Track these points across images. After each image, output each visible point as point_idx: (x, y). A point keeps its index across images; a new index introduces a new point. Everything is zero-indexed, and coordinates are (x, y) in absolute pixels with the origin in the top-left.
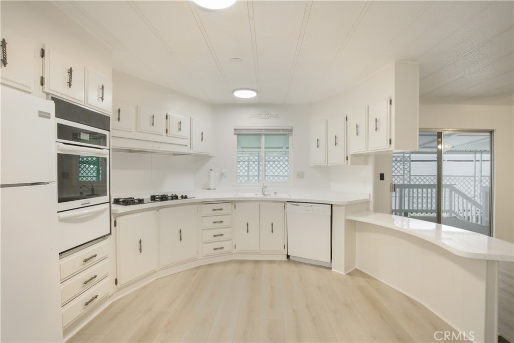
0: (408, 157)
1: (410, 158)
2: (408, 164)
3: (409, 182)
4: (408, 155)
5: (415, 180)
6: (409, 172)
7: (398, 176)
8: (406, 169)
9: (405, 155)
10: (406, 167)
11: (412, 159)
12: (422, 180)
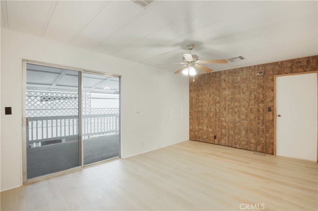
0: (89, 95)
1: (90, 96)
2: (89, 100)
3: (90, 113)
4: (89, 93)
5: (94, 112)
6: (90, 106)
7: (69, 109)
8: (88, 104)
9: (87, 93)
10: (87, 102)
11: (91, 97)
12: (100, 111)
